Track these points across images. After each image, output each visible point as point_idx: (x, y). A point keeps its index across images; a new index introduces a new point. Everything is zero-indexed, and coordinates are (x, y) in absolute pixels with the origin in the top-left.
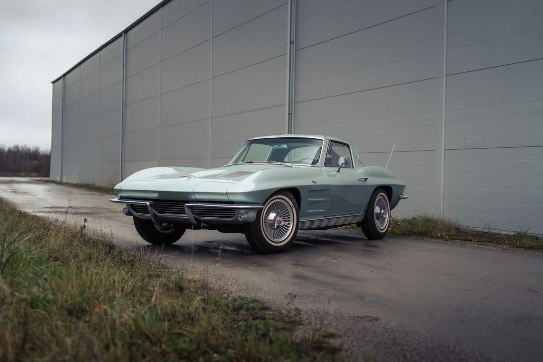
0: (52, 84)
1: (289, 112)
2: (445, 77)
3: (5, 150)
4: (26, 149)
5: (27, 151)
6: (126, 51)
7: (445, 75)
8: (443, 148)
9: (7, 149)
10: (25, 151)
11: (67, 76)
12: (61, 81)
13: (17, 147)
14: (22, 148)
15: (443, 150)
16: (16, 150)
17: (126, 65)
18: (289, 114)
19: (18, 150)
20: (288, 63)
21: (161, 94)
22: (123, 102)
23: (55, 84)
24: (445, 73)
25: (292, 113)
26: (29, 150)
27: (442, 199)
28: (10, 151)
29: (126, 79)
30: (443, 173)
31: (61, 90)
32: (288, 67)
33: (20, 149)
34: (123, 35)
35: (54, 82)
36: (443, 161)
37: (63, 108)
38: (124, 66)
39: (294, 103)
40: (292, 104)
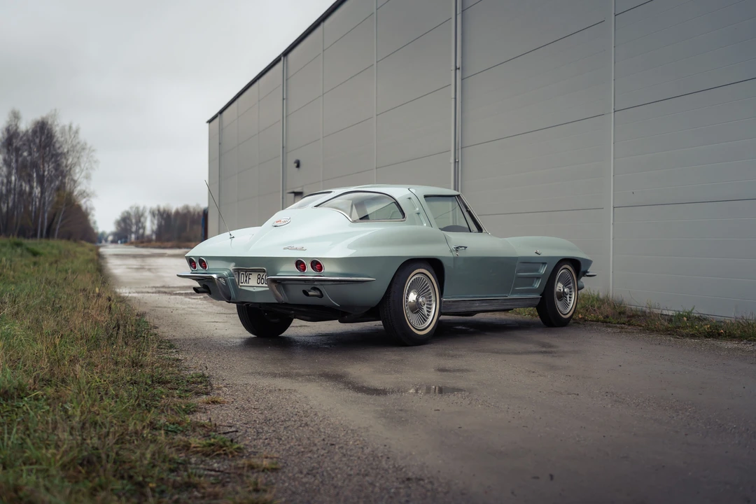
0: (208, 124)
1: (455, 160)
2: (613, 114)
3: (171, 213)
6: (286, 79)
7: (613, 111)
8: (612, 205)
11: (225, 113)
12: (217, 120)
13: (187, 208)
14: (194, 209)
16: (185, 211)
17: (287, 99)
18: (455, 162)
19: (189, 212)
20: (453, 96)
21: (323, 137)
22: (283, 147)
23: (212, 124)
24: (613, 108)
25: (458, 162)
27: (611, 271)
28: (177, 213)
30: (612, 238)
31: (218, 131)
32: (453, 100)
33: (191, 210)
34: (282, 58)
35: (210, 122)
36: (612, 222)
37: (220, 155)
38: (283, 99)
39: (461, 148)
40: (458, 149)
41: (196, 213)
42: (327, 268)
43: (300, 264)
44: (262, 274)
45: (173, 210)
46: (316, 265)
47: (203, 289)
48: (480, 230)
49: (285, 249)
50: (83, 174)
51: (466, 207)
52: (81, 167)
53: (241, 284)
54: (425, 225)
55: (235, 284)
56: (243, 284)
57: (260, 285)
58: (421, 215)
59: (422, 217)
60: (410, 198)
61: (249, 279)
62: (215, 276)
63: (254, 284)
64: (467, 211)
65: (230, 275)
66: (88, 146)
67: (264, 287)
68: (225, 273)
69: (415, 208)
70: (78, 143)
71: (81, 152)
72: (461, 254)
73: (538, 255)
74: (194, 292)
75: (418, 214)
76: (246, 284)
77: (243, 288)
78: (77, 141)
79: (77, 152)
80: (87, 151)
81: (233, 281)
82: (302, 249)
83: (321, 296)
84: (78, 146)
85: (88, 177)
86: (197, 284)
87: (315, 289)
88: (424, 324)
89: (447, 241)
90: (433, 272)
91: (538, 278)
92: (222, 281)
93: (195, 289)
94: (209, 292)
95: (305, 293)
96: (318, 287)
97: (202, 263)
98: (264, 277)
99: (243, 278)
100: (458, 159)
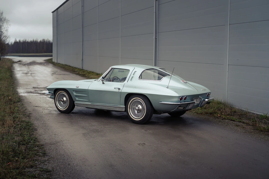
1: (155, 37)
2: (229, 25)
3: (38, 42)
7: (229, 24)
8: (228, 64)
11: (59, 9)
12: (56, 11)
13: (44, 40)
15: (228, 65)
16: (43, 41)
17: (83, 6)
18: (155, 38)
20: (155, 12)
21: (99, 22)
22: (82, 25)
23: (54, 13)
27: (227, 91)
29: (83, 13)
30: (227, 77)
31: (56, 16)
32: (155, 13)
35: (53, 12)
36: (227, 71)
38: (82, 6)
39: (158, 33)
40: (157, 33)
45: (39, 41)
50: (5, 29)
52: (4, 27)
66: (7, 19)
70: (3, 18)
71: (4, 21)
78: (2, 17)
79: (2, 21)
80: (6, 21)
84: (3, 19)
85: (7, 30)
100: (157, 37)
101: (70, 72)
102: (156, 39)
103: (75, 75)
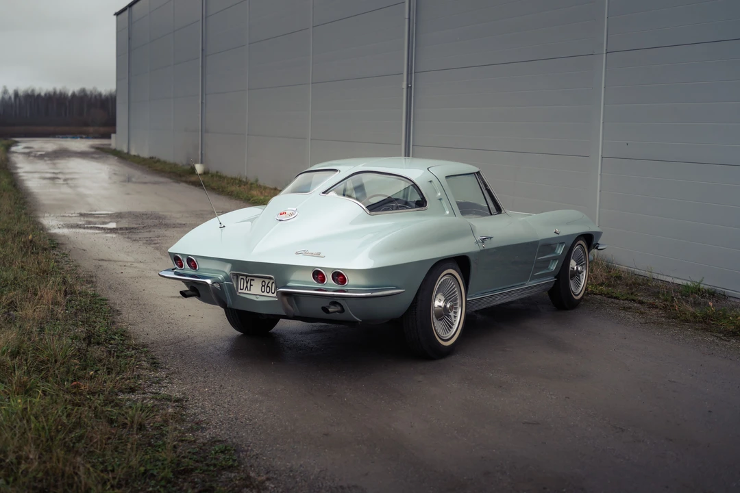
0: (115, 17)
1: (408, 84)
2: (604, 55)
3: (67, 95)
4: (96, 93)
5: (98, 97)
7: (605, 52)
8: (600, 155)
9: (70, 94)
10: (96, 96)
11: (135, 7)
12: (126, 13)
13: (83, 91)
14: (91, 92)
15: (600, 158)
16: (82, 94)
19: (86, 95)
20: (407, 17)
21: (249, 44)
22: (203, 50)
23: (120, 16)
24: (605, 49)
25: (411, 87)
26: (100, 95)
28: (74, 95)
29: (206, 18)
30: (599, 190)
31: (127, 25)
32: (407, 21)
33: (88, 93)
35: (117, 14)
36: (599, 173)
37: (130, 51)
39: (415, 73)
40: (411, 74)
41: (93, 96)
42: (351, 281)
43: (318, 275)
44: (267, 281)
46: (339, 277)
47: (190, 293)
48: (499, 210)
49: (297, 253)
51: (486, 185)
53: (240, 291)
54: (448, 212)
55: (233, 291)
56: (243, 291)
57: (265, 294)
58: (443, 201)
59: (444, 203)
60: (431, 181)
61: (251, 285)
62: (209, 281)
63: (256, 292)
64: (486, 189)
65: (227, 278)
67: (271, 296)
68: (221, 277)
69: (436, 193)
72: (488, 245)
73: (557, 235)
74: (180, 295)
75: (440, 199)
76: (246, 292)
77: (242, 295)
81: (231, 288)
82: (318, 255)
83: (343, 310)
86: (185, 288)
87: (334, 303)
88: (449, 332)
89: (472, 231)
90: (459, 269)
91: (554, 259)
92: (217, 286)
93: (182, 293)
94: (198, 295)
95: (325, 310)
96: (338, 301)
97: (192, 263)
98: (270, 285)
99: (242, 284)
100: (411, 84)
101: (170, 178)
102: (409, 88)
103: (184, 185)
